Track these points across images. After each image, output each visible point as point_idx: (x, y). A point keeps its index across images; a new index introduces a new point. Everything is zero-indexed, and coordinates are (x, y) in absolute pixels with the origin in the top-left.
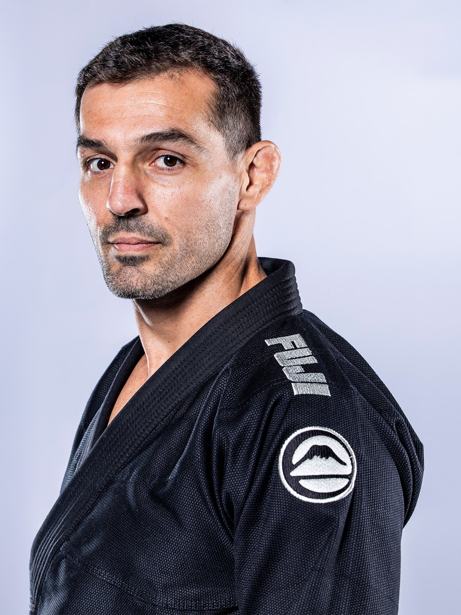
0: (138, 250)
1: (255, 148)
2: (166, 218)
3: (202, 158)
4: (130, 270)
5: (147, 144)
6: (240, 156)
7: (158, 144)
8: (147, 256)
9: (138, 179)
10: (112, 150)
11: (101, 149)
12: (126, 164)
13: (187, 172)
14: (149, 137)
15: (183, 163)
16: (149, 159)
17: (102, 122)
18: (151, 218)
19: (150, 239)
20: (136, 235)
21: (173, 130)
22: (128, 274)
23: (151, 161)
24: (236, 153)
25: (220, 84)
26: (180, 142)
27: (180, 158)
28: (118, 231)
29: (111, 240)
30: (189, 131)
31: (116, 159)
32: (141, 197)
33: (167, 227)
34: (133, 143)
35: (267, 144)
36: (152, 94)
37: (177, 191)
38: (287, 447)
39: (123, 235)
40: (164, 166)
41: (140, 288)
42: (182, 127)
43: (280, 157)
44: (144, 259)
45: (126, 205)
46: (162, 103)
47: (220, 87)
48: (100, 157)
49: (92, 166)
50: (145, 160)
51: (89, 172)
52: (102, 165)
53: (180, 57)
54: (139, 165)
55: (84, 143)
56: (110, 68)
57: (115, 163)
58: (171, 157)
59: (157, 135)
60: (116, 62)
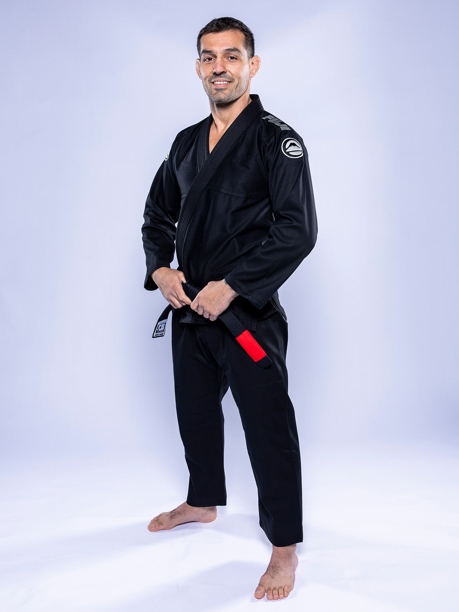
0: (223, 86)
1: (254, 58)
2: (233, 74)
3: (242, 58)
5: (226, 52)
6: (250, 59)
7: (230, 52)
8: (226, 88)
9: (224, 63)
10: (215, 54)
11: (212, 53)
12: (220, 57)
13: (238, 61)
14: (228, 49)
15: (236, 59)
17: (211, 45)
18: (228, 74)
21: (235, 48)
22: (219, 94)
23: (227, 58)
24: (249, 58)
25: (246, 35)
26: (237, 52)
27: (236, 57)
28: (216, 78)
29: (213, 80)
30: (238, 49)
31: (216, 57)
32: (224, 67)
34: (222, 52)
38: (284, 144)
39: (218, 79)
40: (230, 59)
41: (223, 98)
42: (237, 47)
45: (221, 70)
46: (230, 39)
47: (246, 36)
48: (209, 57)
49: (207, 60)
50: (225, 57)
51: (206, 61)
52: (210, 59)
53: (236, 25)
54: (223, 59)
55: (205, 52)
56: (215, 27)
57: (215, 59)
58: (233, 57)
59: (230, 49)
60: (216, 25)
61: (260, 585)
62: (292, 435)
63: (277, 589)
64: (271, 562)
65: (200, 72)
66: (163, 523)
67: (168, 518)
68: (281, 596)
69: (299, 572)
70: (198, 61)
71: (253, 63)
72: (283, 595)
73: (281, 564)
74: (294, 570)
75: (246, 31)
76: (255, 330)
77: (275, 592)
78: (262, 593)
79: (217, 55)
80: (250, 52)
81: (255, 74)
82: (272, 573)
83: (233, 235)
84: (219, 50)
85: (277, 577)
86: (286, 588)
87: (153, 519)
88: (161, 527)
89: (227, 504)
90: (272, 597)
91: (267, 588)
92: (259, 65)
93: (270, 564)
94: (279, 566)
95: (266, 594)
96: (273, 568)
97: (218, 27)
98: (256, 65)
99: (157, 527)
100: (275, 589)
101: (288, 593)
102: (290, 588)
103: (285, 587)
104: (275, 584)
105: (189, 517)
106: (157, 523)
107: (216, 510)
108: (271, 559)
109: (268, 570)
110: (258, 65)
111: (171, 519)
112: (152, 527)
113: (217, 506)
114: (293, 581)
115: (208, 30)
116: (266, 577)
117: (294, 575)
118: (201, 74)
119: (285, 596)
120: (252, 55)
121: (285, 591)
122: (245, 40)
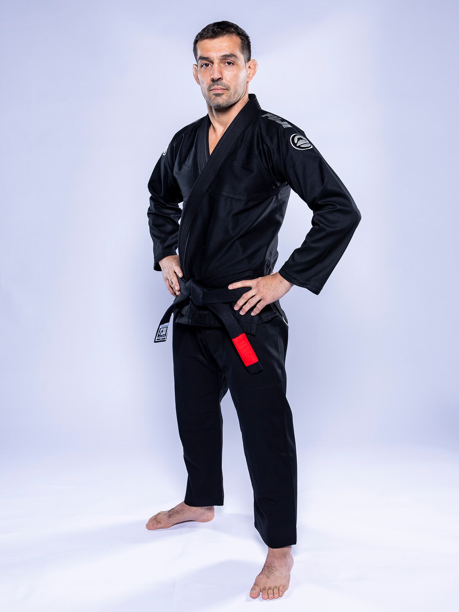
0: (221, 91)
1: (250, 62)
2: (229, 81)
3: (239, 62)
4: (218, 98)
5: (223, 58)
7: (226, 58)
8: (223, 93)
9: (221, 69)
10: (211, 60)
11: (208, 60)
12: (217, 64)
13: (235, 67)
14: (224, 56)
15: (233, 64)
16: (223, 63)
17: (208, 51)
18: (224, 81)
19: (224, 88)
20: (220, 87)
21: (231, 54)
22: (218, 99)
24: (246, 62)
26: (234, 57)
27: (233, 62)
28: (214, 85)
29: (212, 88)
30: (235, 54)
31: (213, 63)
32: (221, 74)
33: (229, 84)
34: (219, 58)
35: (254, 61)
36: (224, 42)
37: (232, 73)
39: (216, 87)
40: (227, 65)
41: (222, 103)
42: (233, 53)
43: (257, 65)
44: (222, 94)
45: (218, 76)
46: (227, 45)
47: (242, 40)
48: (206, 63)
49: (204, 66)
50: (222, 63)
51: (203, 68)
52: (207, 65)
53: (231, 30)
54: (220, 64)
55: (202, 58)
56: (210, 33)
57: (212, 64)
58: (230, 62)
59: (227, 55)
60: (212, 31)
61: (255, 584)
62: (289, 439)
63: (272, 589)
64: (266, 562)
65: (198, 78)
66: (161, 522)
67: (165, 517)
68: (276, 595)
69: (294, 572)
70: (195, 66)
71: (250, 67)
72: (278, 595)
73: (277, 564)
74: (289, 570)
75: (242, 35)
76: (254, 333)
77: (271, 592)
78: (257, 593)
79: (214, 61)
80: (247, 57)
81: (252, 78)
82: (267, 573)
83: (236, 238)
84: (215, 56)
85: (272, 577)
86: (281, 588)
87: (151, 518)
88: (159, 526)
89: (224, 504)
90: (267, 596)
91: (262, 588)
92: (256, 69)
93: (266, 564)
94: (274, 566)
95: (261, 593)
96: (268, 568)
97: (214, 33)
98: (252, 69)
99: (155, 525)
100: (270, 588)
101: (283, 592)
102: (285, 587)
103: (280, 586)
104: (270, 583)
105: (187, 516)
106: (155, 522)
107: (214, 509)
108: (267, 559)
109: (264, 570)
110: (254, 69)
111: (169, 518)
112: (150, 525)
113: (214, 506)
114: (289, 581)
115: (204, 36)
116: (261, 576)
117: (289, 575)
118: (199, 80)
119: (280, 596)
120: (249, 59)
121: (280, 590)
122: (241, 44)
